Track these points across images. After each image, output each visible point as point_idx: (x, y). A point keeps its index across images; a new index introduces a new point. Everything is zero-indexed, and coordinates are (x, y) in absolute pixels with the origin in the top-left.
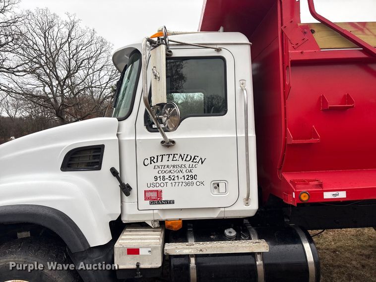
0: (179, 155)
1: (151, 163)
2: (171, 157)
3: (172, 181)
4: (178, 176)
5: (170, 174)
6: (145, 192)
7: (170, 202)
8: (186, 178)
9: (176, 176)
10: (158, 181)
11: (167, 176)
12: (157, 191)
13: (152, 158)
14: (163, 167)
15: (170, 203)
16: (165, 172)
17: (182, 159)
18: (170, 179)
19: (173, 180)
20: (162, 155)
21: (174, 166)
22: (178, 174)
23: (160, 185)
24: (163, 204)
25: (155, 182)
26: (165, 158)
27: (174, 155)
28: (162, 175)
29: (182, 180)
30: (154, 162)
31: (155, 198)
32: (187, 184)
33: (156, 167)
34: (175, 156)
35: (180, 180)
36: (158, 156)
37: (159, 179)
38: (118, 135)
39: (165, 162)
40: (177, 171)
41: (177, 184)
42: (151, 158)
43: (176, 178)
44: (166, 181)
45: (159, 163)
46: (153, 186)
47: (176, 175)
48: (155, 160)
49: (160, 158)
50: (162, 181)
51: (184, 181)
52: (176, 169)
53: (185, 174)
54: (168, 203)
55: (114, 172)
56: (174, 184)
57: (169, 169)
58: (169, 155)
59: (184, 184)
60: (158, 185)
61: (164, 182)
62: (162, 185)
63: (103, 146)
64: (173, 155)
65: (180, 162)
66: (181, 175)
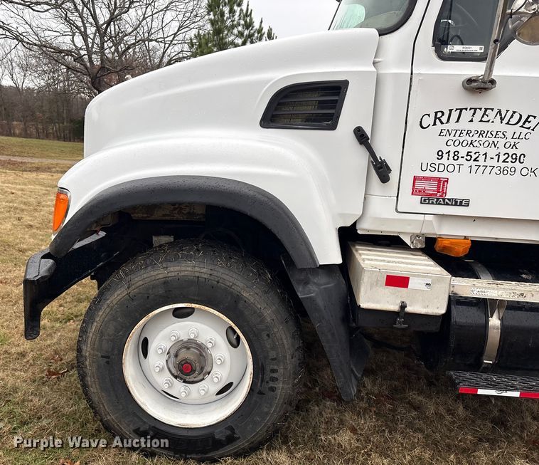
0: (496, 111)
1: (435, 124)
2: (479, 114)
3: (472, 162)
4: (486, 154)
5: (471, 149)
6: (415, 179)
7: (461, 202)
8: (502, 158)
9: (482, 153)
10: (444, 160)
11: (463, 151)
12: (439, 180)
13: (439, 114)
14: (458, 133)
15: (461, 205)
16: (461, 143)
17: (502, 119)
18: (469, 158)
19: (475, 160)
20: (461, 110)
21: (481, 134)
22: (488, 150)
23: (446, 168)
24: (447, 204)
25: (438, 162)
26: (467, 115)
27: (486, 109)
28: (453, 149)
29: (494, 162)
30: (442, 123)
31: (433, 192)
32: (502, 171)
33: (445, 132)
34: (489, 111)
35: (489, 162)
36: (451, 111)
37: (445, 156)
38: (374, 63)
39: (464, 124)
40: (486, 144)
41: (482, 169)
42: (436, 113)
43: (482, 158)
44: (461, 161)
45: (452, 125)
46: (433, 169)
47: (482, 150)
48: (444, 119)
49: (455, 115)
50: (451, 161)
51: (496, 164)
52: (484, 139)
53: (502, 151)
54: (456, 205)
55: (361, 136)
56: (474, 169)
57: (469, 139)
58: (475, 109)
59: (495, 170)
60: (441, 168)
61: (455, 163)
62: (451, 168)
63: (346, 83)
64: (483, 110)
65: (497, 126)
66: (492, 152)
